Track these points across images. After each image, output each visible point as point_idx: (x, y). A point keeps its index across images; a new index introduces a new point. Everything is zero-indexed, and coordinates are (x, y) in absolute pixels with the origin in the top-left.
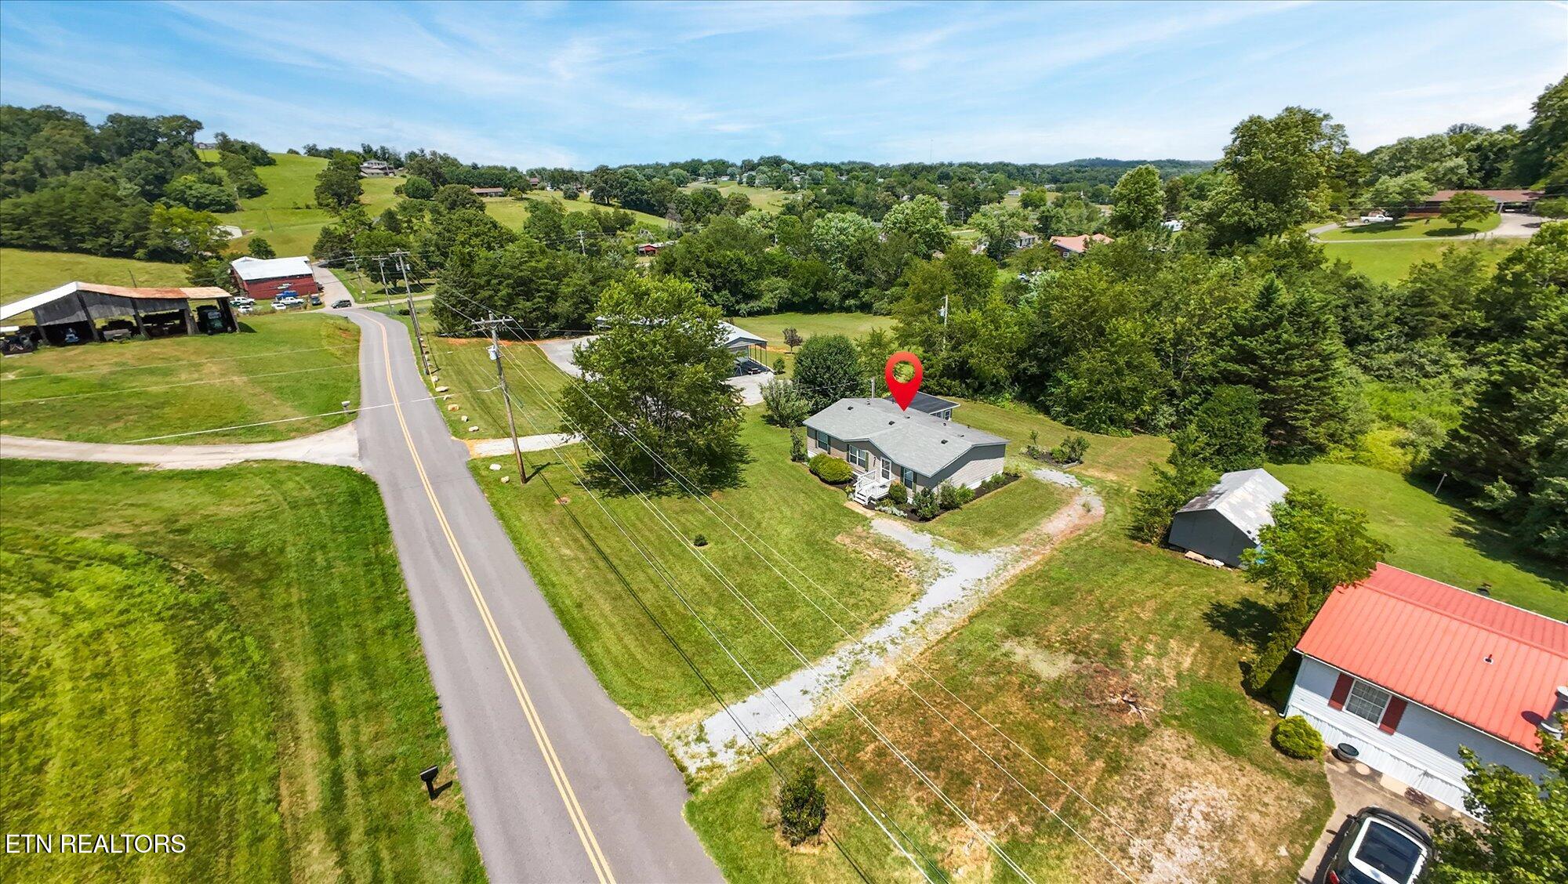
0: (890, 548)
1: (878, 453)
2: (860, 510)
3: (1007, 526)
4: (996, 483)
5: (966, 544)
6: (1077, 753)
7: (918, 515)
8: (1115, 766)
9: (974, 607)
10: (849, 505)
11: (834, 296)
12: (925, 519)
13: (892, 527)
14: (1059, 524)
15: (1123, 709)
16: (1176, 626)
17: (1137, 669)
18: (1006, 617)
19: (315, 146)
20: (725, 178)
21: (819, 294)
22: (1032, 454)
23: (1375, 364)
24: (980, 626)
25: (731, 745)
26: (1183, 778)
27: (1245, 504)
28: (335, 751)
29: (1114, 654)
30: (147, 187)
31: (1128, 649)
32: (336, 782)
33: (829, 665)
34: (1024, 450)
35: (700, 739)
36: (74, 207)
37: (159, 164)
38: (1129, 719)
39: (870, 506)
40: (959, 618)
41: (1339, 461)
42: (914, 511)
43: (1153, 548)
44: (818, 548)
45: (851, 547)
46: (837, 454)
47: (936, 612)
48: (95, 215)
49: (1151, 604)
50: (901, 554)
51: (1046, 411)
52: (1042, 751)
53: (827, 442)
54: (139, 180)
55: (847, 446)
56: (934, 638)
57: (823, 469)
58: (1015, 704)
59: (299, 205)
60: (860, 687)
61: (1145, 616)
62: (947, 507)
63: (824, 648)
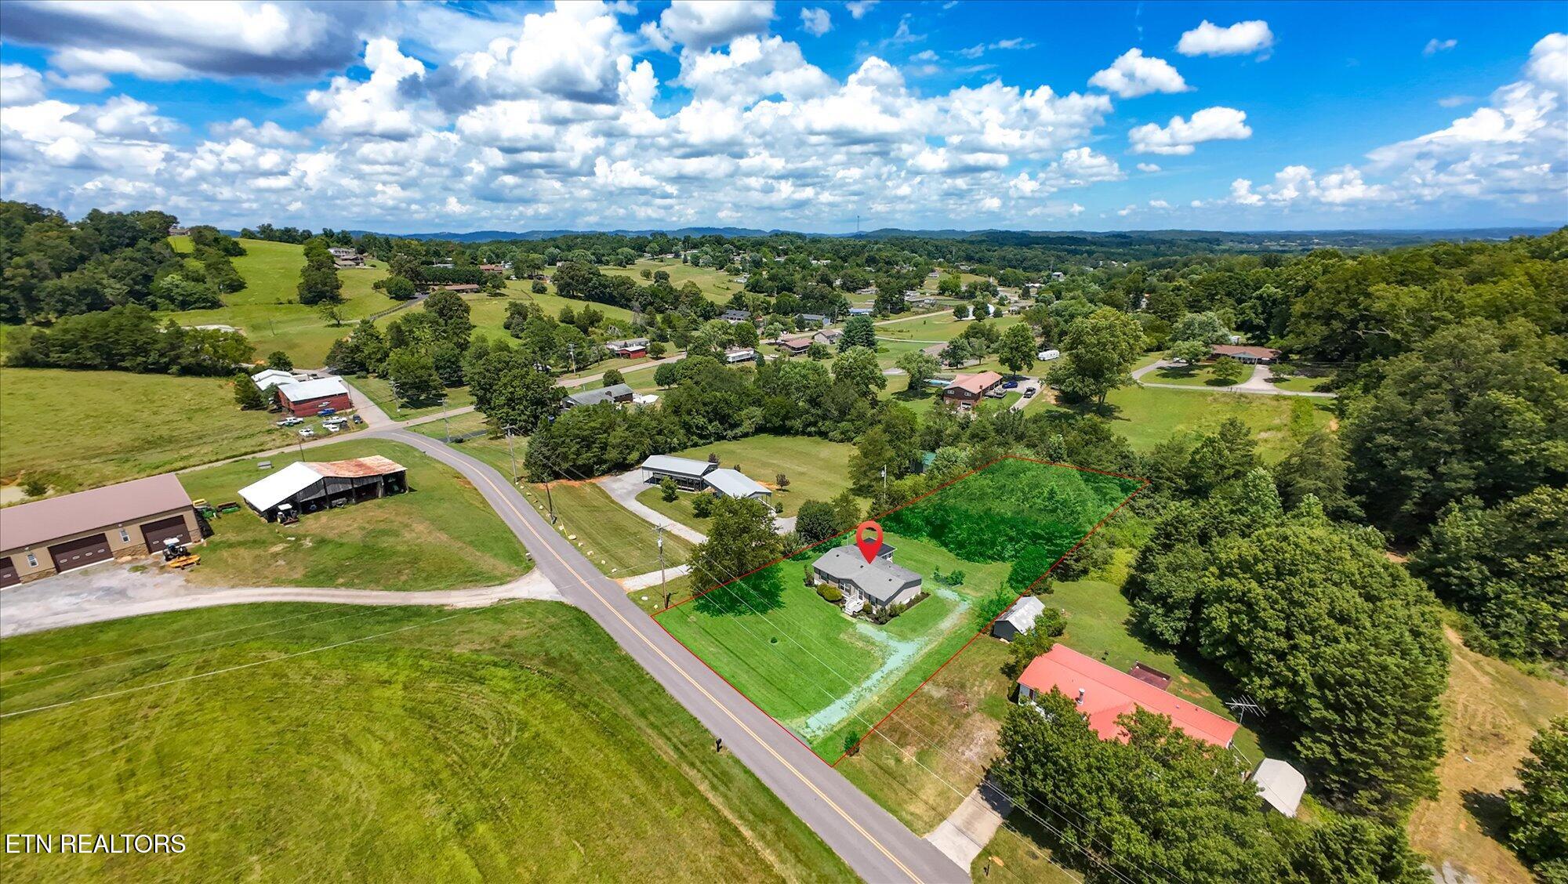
0: (867, 640)
1: (857, 587)
2: (850, 619)
3: (922, 626)
4: (918, 599)
5: (903, 637)
6: (945, 723)
7: (879, 621)
8: (957, 727)
9: (907, 669)
10: (842, 615)
11: (797, 424)
12: (882, 623)
13: (866, 628)
14: (947, 624)
15: (963, 707)
16: (989, 674)
17: (971, 692)
18: (921, 673)
19: (270, 225)
20: (670, 256)
21: (787, 422)
22: (937, 578)
23: (1136, 505)
24: (910, 677)
25: (819, 728)
26: (980, 729)
27: (1023, 617)
28: (669, 739)
29: (963, 686)
30: (137, 287)
31: (968, 685)
32: (676, 748)
33: (849, 698)
34: (932, 576)
35: (807, 727)
36: (119, 330)
37: (142, 262)
38: (964, 711)
39: (854, 616)
40: (901, 674)
41: (1093, 579)
42: (877, 619)
43: (987, 636)
44: (833, 642)
45: (848, 641)
46: (833, 585)
47: (891, 672)
48: (136, 336)
49: (981, 665)
50: (873, 644)
51: (946, 545)
52: (933, 723)
53: (826, 577)
54: (128, 280)
55: (838, 581)
56: (891, 684)
57: (826, 593)
58: (924, 709)
59: (282, 300)
60: (862, 706)
61: (978, 670)
62: (892, 616)
63: (846, 690)
